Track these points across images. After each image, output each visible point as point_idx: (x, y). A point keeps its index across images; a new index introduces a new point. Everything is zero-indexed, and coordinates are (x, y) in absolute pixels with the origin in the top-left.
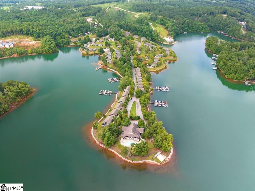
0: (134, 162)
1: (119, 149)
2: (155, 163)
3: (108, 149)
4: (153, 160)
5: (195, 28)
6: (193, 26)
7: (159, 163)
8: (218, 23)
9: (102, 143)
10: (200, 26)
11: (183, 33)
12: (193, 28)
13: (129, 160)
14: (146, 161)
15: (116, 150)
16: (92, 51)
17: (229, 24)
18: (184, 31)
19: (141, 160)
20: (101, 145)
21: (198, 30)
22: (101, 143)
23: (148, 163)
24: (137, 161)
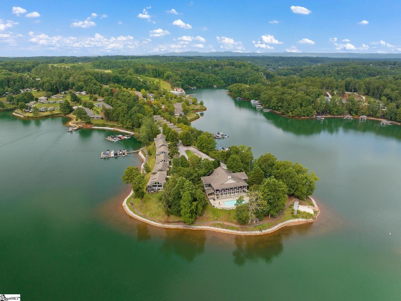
0: (264, 232)
1: (217, 220)
2: (302, 221)
3: (191, 229)
4: (296, 217)
5: (204, 80)
6: (201, 79)
7: (310, 219)
8: (231, 74)
9: (168, 222)
10: (211, 78)
11: (189, 88)
12: (202, 81)
13: (252, 230)
14: (284, 223)
15: (213, 223)
16: (46, 111)
17: (246, 74)
18: (190, 85)
19: (276, 224)
20: (167, 226)
21: (210, 84)
22: (165, 222)
23: (290, 225)
24: (269, 228)
